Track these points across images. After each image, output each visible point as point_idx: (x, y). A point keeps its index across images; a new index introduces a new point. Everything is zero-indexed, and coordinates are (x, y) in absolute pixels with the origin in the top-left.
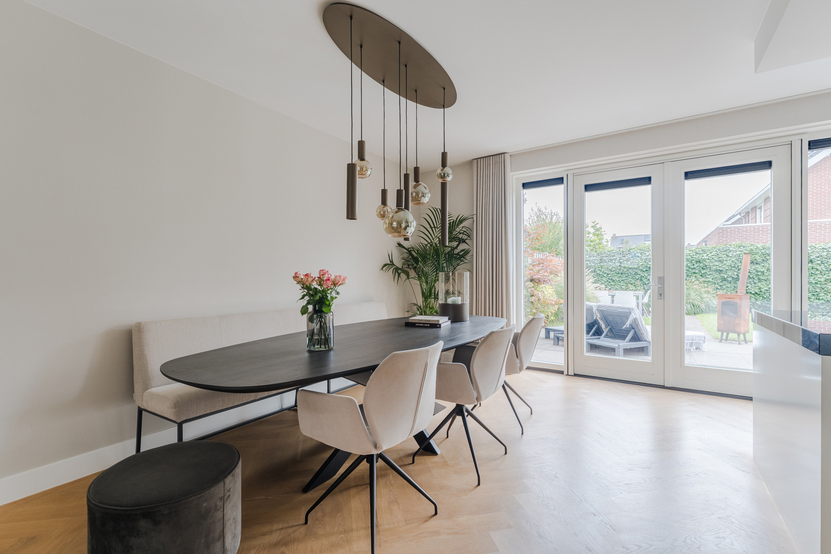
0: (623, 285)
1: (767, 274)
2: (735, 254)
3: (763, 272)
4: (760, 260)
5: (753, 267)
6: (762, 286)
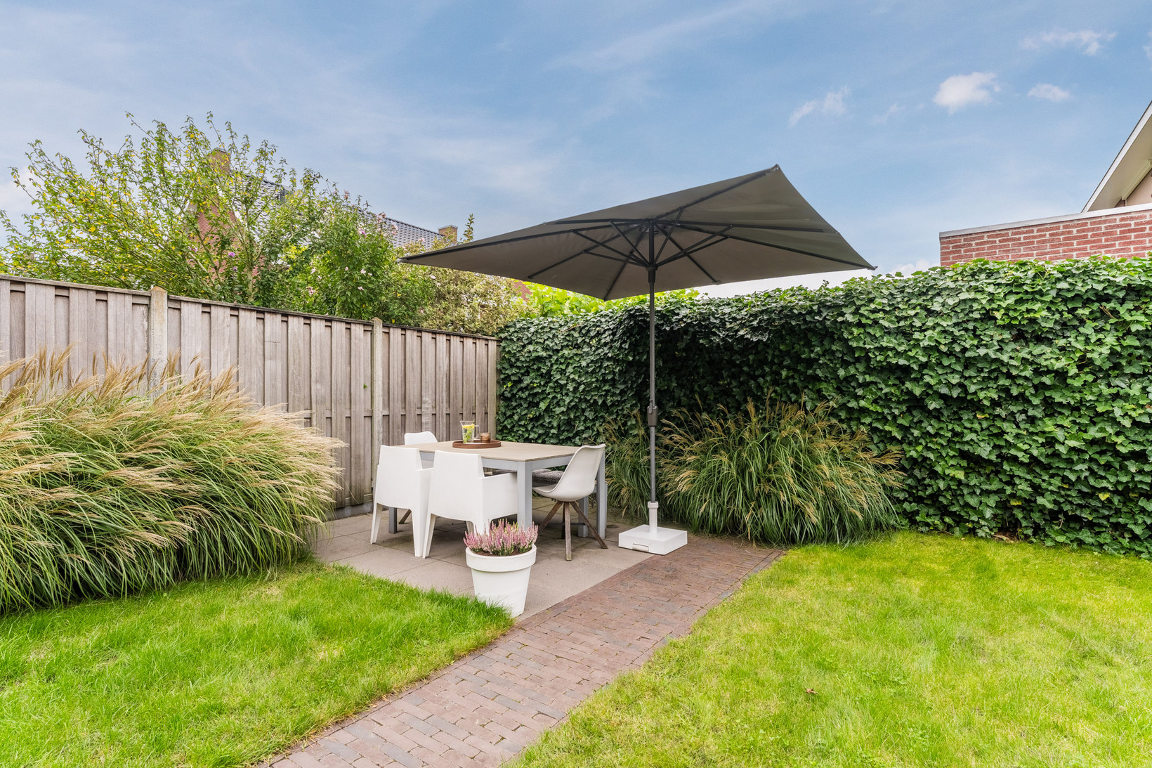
1: (1077, 383)
2: (951, 302)
3: (1061, 375)
4: (1050, 325)
5: (1024, 354)
6: (1060, 434)
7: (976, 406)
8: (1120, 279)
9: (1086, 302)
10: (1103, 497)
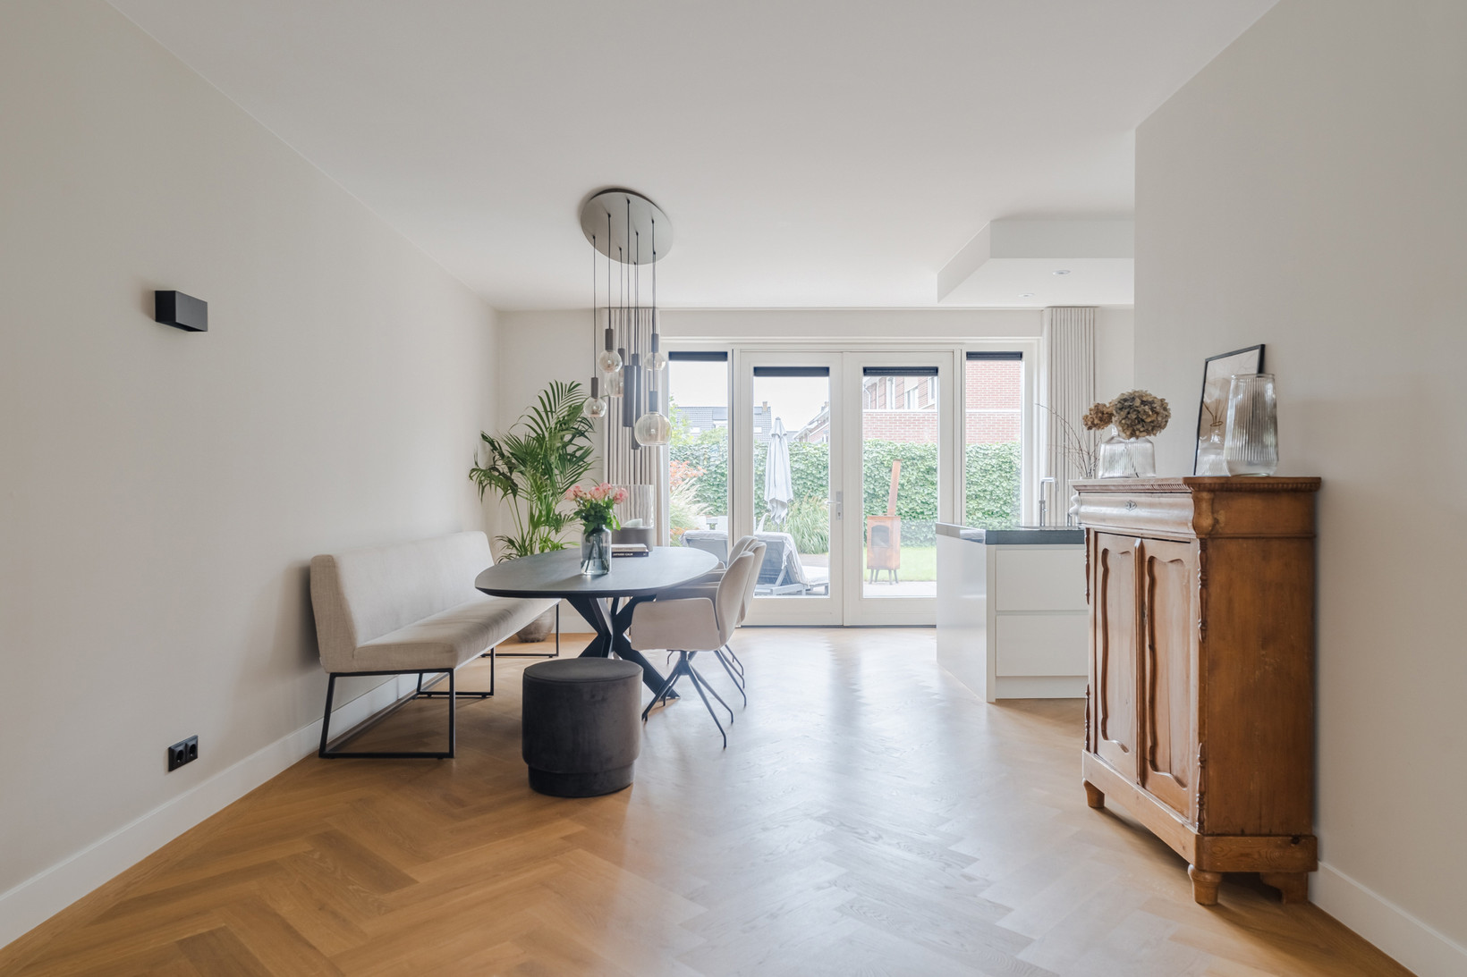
0: (720, 506)
7: (877, 497)
8: (918, 453)
9: (909, 460)
10: (913, 528)
